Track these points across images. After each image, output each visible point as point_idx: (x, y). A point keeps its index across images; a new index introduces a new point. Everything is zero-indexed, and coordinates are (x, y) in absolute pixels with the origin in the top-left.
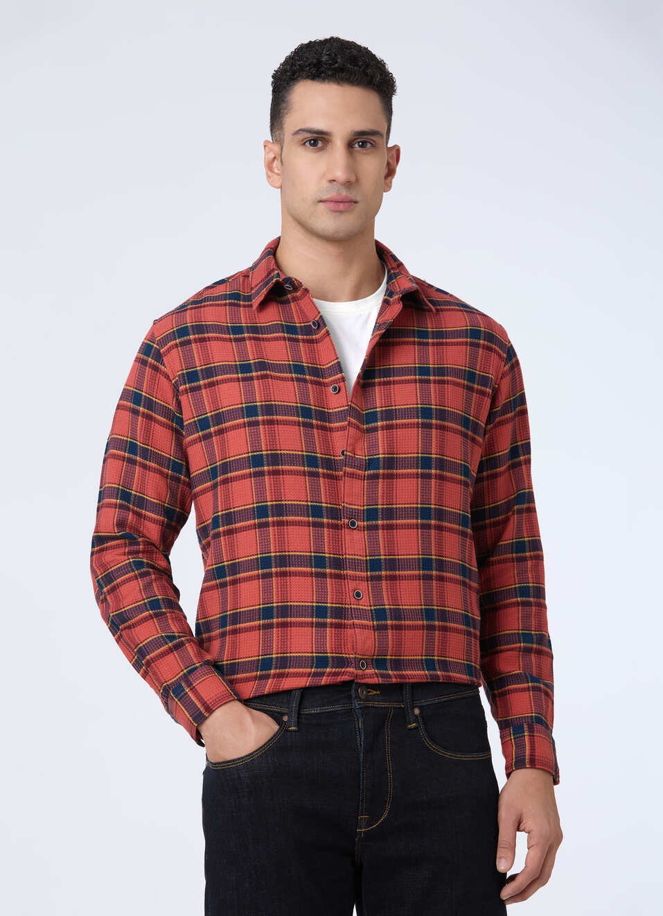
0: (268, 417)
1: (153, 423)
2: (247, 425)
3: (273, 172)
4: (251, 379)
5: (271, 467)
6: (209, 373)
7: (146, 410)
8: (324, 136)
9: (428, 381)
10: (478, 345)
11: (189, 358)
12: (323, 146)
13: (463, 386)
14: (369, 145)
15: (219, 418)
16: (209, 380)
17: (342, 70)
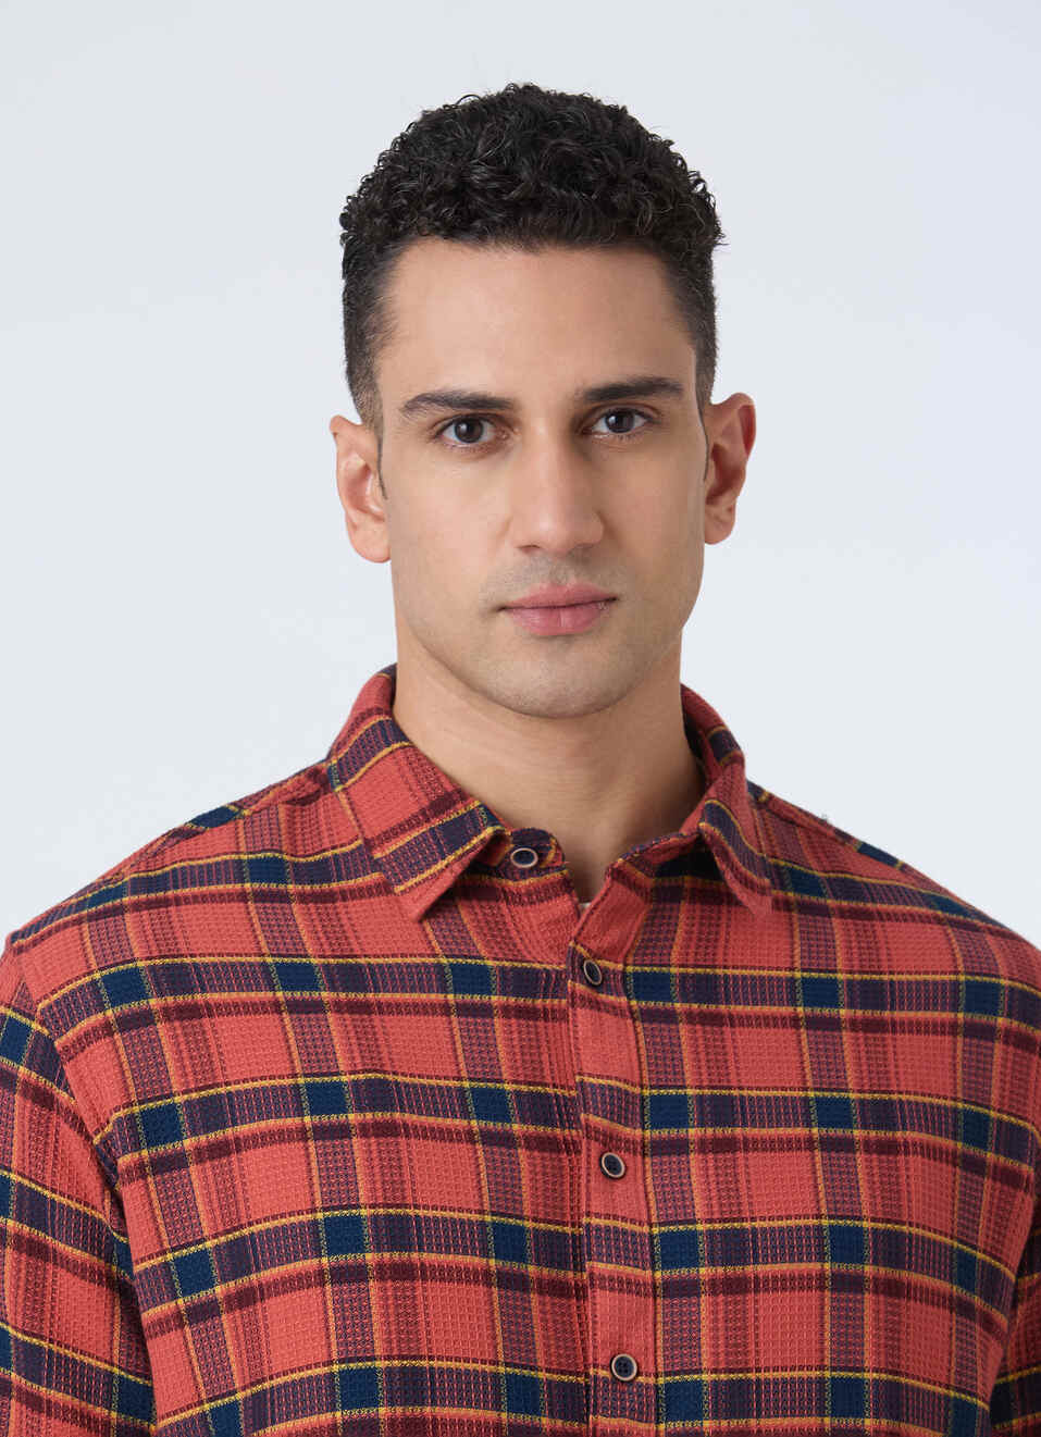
0: (396, 1255)
1: (50, 1266)
2: (328, 1277)
3: (365, 510)
4: (343, 1131)
5: (399, 1410)
6: (212, 1113)
7: (26, 1229)
8: (498, 411)
9: (847, 1145)
10: (988, 1033)
11: (148, 1069)
12: (497, 438)
13: (952, 1158)
14: (639, 422)
15: (240, 1257)
16: (212, 1136)
17: (534, 203)
